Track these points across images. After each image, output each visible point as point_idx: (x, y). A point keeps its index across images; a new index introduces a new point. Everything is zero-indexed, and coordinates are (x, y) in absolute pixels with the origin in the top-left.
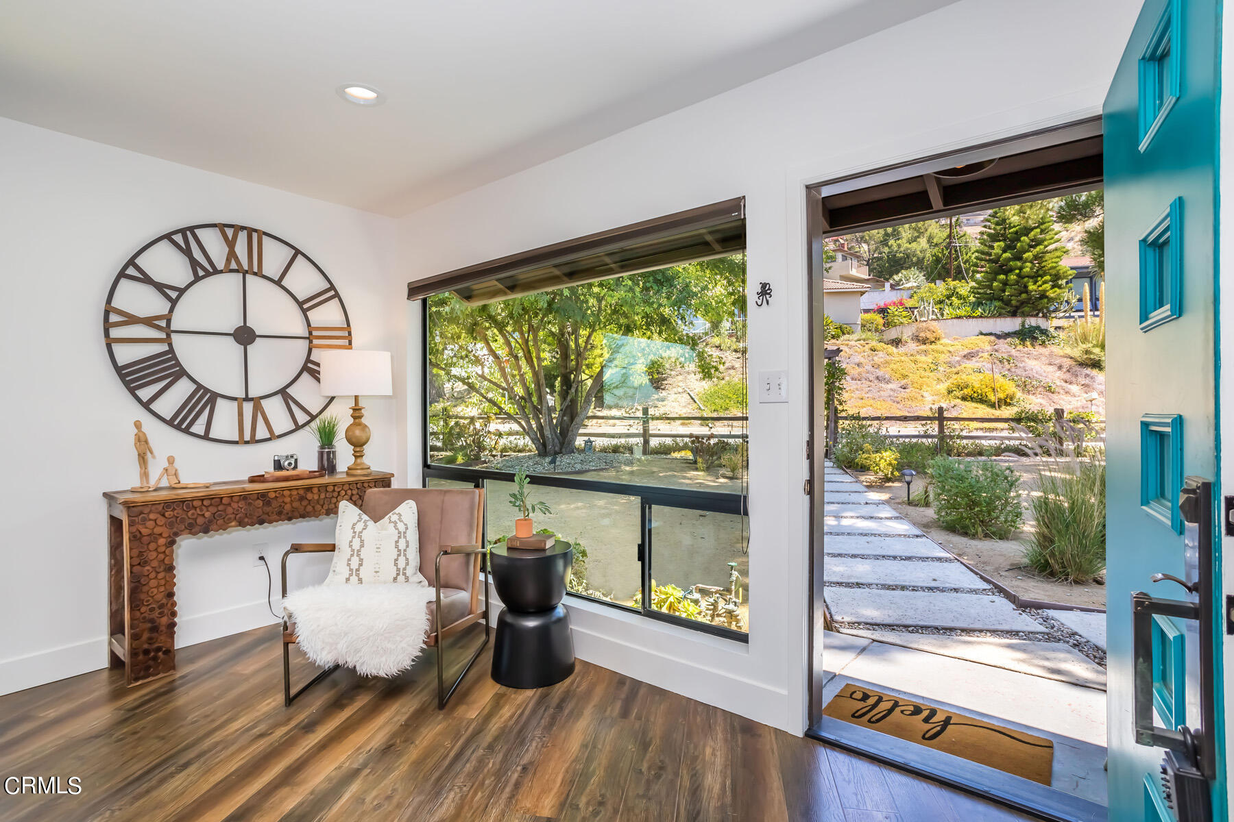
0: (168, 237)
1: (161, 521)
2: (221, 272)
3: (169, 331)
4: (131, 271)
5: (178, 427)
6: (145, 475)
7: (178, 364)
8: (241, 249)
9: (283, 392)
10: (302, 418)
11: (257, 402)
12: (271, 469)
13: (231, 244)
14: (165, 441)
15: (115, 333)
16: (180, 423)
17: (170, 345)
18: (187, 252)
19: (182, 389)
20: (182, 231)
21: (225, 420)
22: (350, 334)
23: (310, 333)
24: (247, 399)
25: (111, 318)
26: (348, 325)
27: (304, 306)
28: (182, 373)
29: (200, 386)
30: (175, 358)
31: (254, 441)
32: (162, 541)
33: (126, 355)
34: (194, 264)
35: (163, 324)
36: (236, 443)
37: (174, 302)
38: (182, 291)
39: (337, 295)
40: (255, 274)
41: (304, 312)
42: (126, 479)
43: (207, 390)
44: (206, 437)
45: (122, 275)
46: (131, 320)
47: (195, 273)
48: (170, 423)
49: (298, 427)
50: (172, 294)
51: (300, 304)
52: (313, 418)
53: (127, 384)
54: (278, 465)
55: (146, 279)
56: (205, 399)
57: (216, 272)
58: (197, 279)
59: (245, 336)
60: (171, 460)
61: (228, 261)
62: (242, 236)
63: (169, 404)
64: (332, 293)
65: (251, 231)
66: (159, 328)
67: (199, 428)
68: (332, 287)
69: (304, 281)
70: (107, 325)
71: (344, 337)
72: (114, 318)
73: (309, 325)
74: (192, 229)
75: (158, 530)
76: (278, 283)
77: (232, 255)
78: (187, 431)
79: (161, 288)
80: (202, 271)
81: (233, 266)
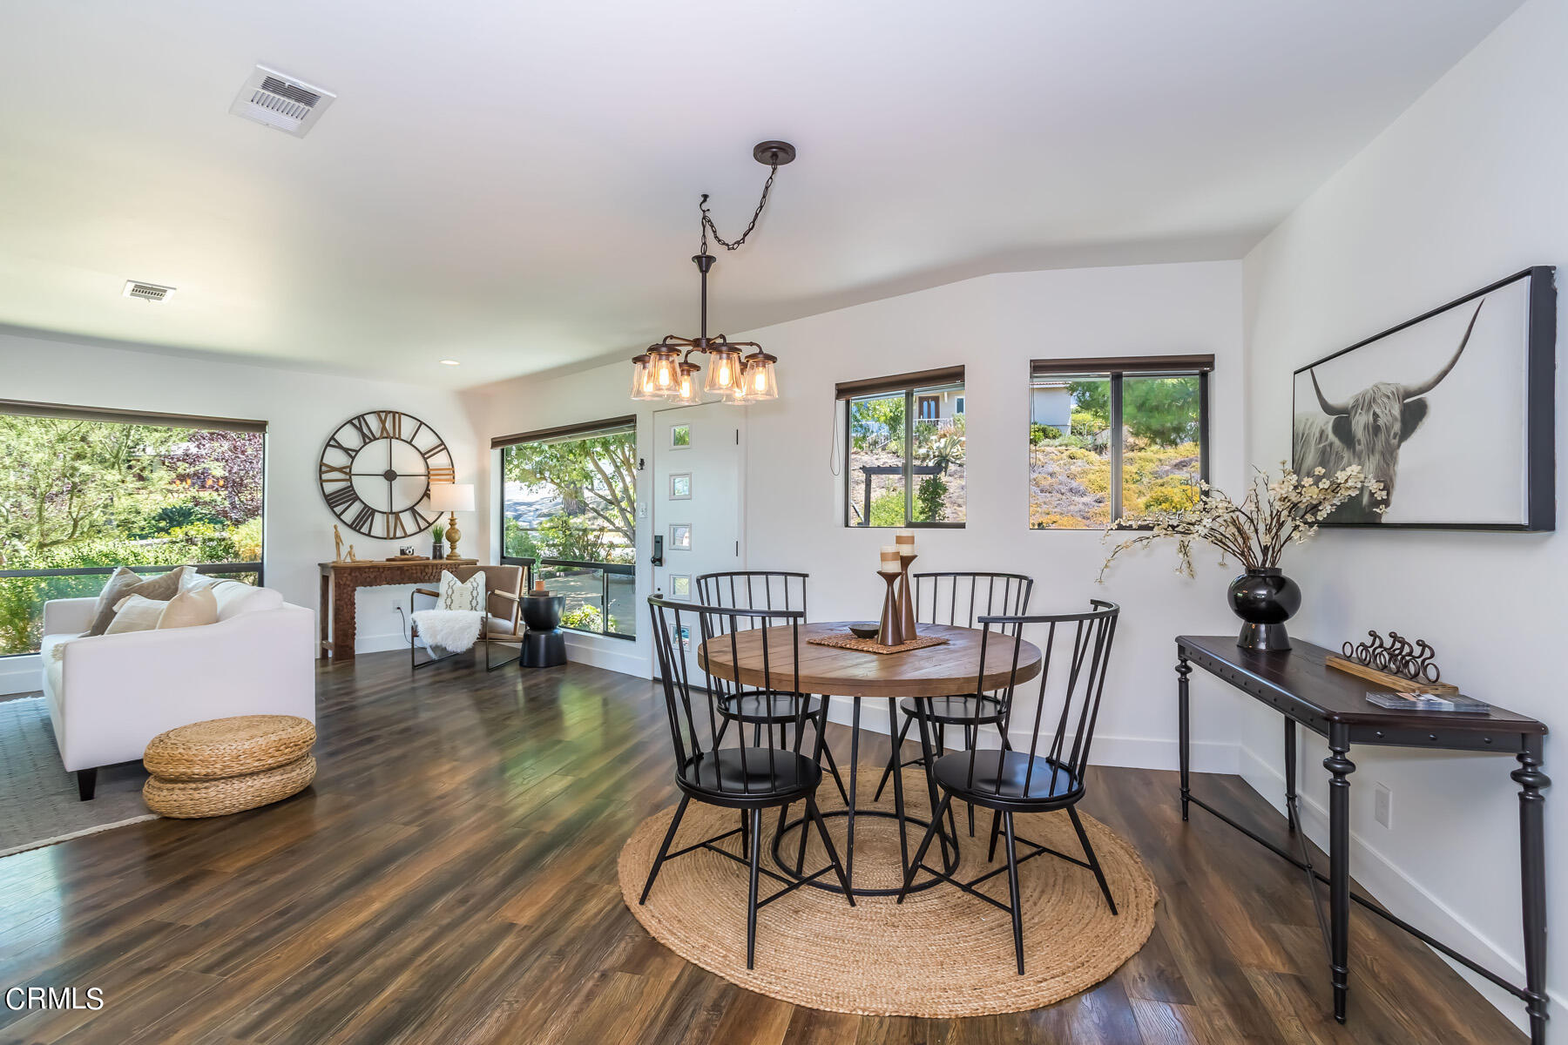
0: (350, 422)
1: (349, 578)
2: (378, 439)
3: (350, 474)
4: (332, 443)
5: (354, 529)
6: (339, 554)
7: (355, 493)
8: (389, 425)
9: (412, 509)
10: (423, 525)
11: (397, 515)
12: (398, 554)
13: (383, 422)
14: (348, 536)
15: (325, 477)
16: (355, 526)
17: (351, 483)
18: (360, 429)
19: (357, 507)
20: (358, 418)
21: (379, 525)
22: (454, 472)
23: (429, 473)
24: (392, 513)
25: (322, 468)
26: (453, 467)
27: (425, 456)
28: (357, 498)
29: (366, 506)
30: (353, 490)
31: (395, 538)
32: (349, 589)
33: (330, 488)
34: (364, 435)
35: (347, 471)
36: (385, 539)
37: (353, 458)
38: (357, 452)
39: (446, 448)
40: (397, 439)
41: (425, 459)
42: (330, 558)
43: (370, 508)
44: (369, 535)
45: (328, 445)
46: (333, 469)
47: (364, 441)
48: (350, 526)
49: (421, 530)
50: (351, 454)
51: (423, 455)
52: (430, 525)
53: (329, 504)
54: (403, 552)
55: (339, 446)
56: (368, 513)
57: (376, 439)
58: (365, 444)
59: (390, 476)
60: (351, 547)
61: (382, 432)
62: (390, 417)
63: (349, 516)
64: (443, 447)
65: (394, 413)
66: (345, 473)
67: (365, 529)
68: (443, 443)
69: (425, 440)
70: (321, 472)
71: (450, 474)
72: (324, 468)
73: (428, 467)
74: (363, 416)
75: (348, 583)
76: (410, 443)
77: (384, 428)
78: (359, 531)
79: (346, 450)
80: (367, 439)
81: (386, 435)
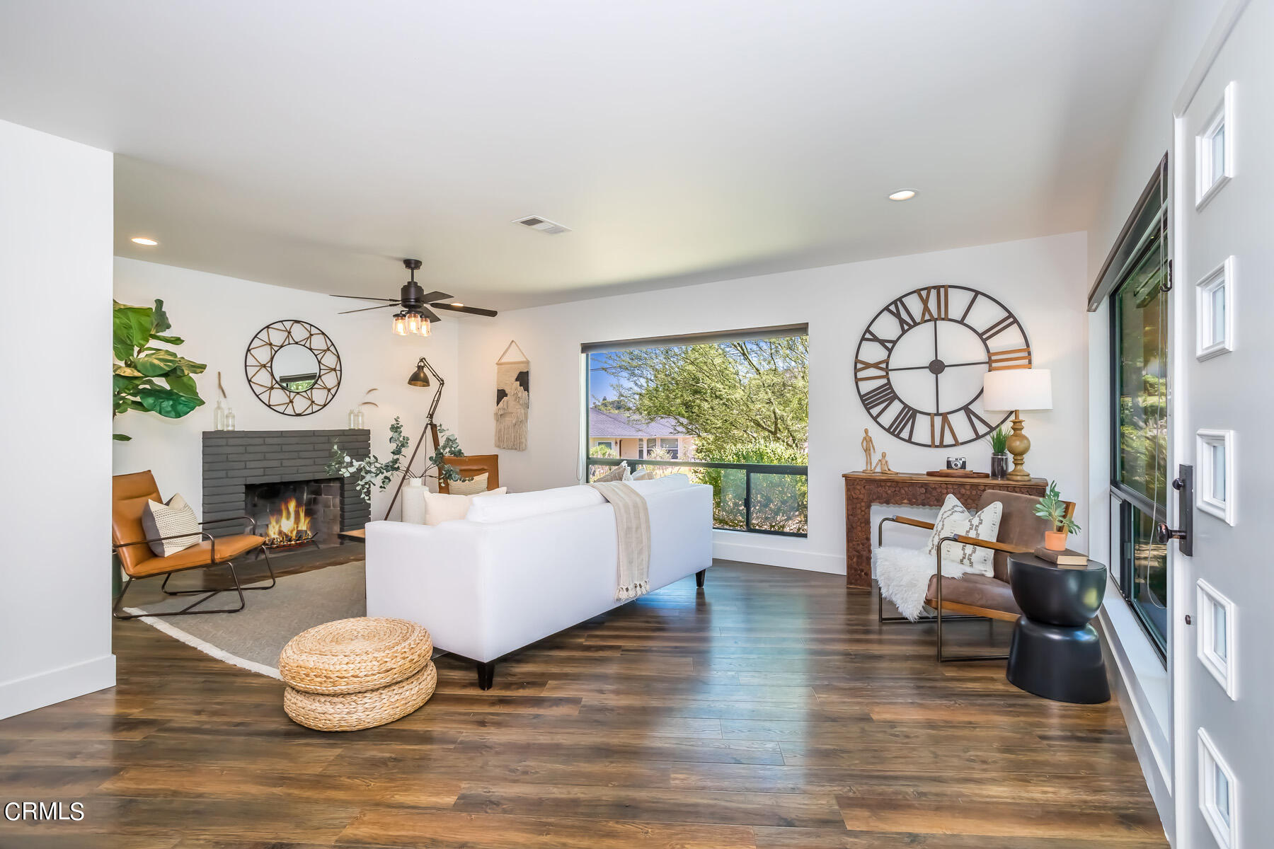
0: (887, 309)
1: (863, 491)
2: (919, 324)
3: (887, 370)
4: (868, 336)
5: (893, 433)
6: (869, 462)
7: (893, 391)
8: (932, 305)
9: (966, 409)
10: (982, 429)
11: (945, 416)
12: (944, 467)
13: (925, 302)
14: (884, 442)
15: (861, 375)
16: (894, 430)
17: (888, 380)
18: (898, 315)
19: (896, 407)
20: (895, 302)
21: (922, 429)
22: (1029, 354)
23: (990, 358)
24: (938, 414)
26: (1028, 345)
27: (984, 336)
28: (896, 397)
29: (906, 406)
30: (891, 387)
31: (942, 445)
32: (863, 504)
33: (866, 387)
34: (902, 322)
35: (884, 366)
36: (929, 446)
37: (890, 351)
38: (894, 342)
39: (1016, 321)
40: (943, 319)
41: (984, 341)
43: (910, 408)
44: (909, 441)
45: (863, 339)
46: (867, 366)
47: (903, 328)
48: (888, 430)
49: (978, 437)
50: (889, 345)
51: (980, 335)
52: (992, 429)
53: (865, 406)
54: (949, 464)
55: (875, 339)
56: (910, 414)
57: (916, 324)
58: (904, 332)
59: (937, 367)
60: (884, 455)
61: (923, 315)
62: (933, 293)
63: (887, 419)
64: (1011, 320)
65: (938, 288)
66: (881, 369)
67: (905, 434)
68: (1011, 315)
69: (984, 315)
70: (856, 370)
71: (1025, 356)
72: (859, 366)
73: (988, 351)
74: (900, 299)
75: (861, 496)
76: (961, 322)
77: (926, 309)
78: (898, 436)
79: (882, 342)
80: (907, 326)
81: (929, 318)
